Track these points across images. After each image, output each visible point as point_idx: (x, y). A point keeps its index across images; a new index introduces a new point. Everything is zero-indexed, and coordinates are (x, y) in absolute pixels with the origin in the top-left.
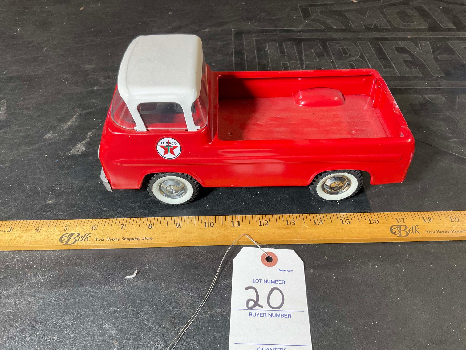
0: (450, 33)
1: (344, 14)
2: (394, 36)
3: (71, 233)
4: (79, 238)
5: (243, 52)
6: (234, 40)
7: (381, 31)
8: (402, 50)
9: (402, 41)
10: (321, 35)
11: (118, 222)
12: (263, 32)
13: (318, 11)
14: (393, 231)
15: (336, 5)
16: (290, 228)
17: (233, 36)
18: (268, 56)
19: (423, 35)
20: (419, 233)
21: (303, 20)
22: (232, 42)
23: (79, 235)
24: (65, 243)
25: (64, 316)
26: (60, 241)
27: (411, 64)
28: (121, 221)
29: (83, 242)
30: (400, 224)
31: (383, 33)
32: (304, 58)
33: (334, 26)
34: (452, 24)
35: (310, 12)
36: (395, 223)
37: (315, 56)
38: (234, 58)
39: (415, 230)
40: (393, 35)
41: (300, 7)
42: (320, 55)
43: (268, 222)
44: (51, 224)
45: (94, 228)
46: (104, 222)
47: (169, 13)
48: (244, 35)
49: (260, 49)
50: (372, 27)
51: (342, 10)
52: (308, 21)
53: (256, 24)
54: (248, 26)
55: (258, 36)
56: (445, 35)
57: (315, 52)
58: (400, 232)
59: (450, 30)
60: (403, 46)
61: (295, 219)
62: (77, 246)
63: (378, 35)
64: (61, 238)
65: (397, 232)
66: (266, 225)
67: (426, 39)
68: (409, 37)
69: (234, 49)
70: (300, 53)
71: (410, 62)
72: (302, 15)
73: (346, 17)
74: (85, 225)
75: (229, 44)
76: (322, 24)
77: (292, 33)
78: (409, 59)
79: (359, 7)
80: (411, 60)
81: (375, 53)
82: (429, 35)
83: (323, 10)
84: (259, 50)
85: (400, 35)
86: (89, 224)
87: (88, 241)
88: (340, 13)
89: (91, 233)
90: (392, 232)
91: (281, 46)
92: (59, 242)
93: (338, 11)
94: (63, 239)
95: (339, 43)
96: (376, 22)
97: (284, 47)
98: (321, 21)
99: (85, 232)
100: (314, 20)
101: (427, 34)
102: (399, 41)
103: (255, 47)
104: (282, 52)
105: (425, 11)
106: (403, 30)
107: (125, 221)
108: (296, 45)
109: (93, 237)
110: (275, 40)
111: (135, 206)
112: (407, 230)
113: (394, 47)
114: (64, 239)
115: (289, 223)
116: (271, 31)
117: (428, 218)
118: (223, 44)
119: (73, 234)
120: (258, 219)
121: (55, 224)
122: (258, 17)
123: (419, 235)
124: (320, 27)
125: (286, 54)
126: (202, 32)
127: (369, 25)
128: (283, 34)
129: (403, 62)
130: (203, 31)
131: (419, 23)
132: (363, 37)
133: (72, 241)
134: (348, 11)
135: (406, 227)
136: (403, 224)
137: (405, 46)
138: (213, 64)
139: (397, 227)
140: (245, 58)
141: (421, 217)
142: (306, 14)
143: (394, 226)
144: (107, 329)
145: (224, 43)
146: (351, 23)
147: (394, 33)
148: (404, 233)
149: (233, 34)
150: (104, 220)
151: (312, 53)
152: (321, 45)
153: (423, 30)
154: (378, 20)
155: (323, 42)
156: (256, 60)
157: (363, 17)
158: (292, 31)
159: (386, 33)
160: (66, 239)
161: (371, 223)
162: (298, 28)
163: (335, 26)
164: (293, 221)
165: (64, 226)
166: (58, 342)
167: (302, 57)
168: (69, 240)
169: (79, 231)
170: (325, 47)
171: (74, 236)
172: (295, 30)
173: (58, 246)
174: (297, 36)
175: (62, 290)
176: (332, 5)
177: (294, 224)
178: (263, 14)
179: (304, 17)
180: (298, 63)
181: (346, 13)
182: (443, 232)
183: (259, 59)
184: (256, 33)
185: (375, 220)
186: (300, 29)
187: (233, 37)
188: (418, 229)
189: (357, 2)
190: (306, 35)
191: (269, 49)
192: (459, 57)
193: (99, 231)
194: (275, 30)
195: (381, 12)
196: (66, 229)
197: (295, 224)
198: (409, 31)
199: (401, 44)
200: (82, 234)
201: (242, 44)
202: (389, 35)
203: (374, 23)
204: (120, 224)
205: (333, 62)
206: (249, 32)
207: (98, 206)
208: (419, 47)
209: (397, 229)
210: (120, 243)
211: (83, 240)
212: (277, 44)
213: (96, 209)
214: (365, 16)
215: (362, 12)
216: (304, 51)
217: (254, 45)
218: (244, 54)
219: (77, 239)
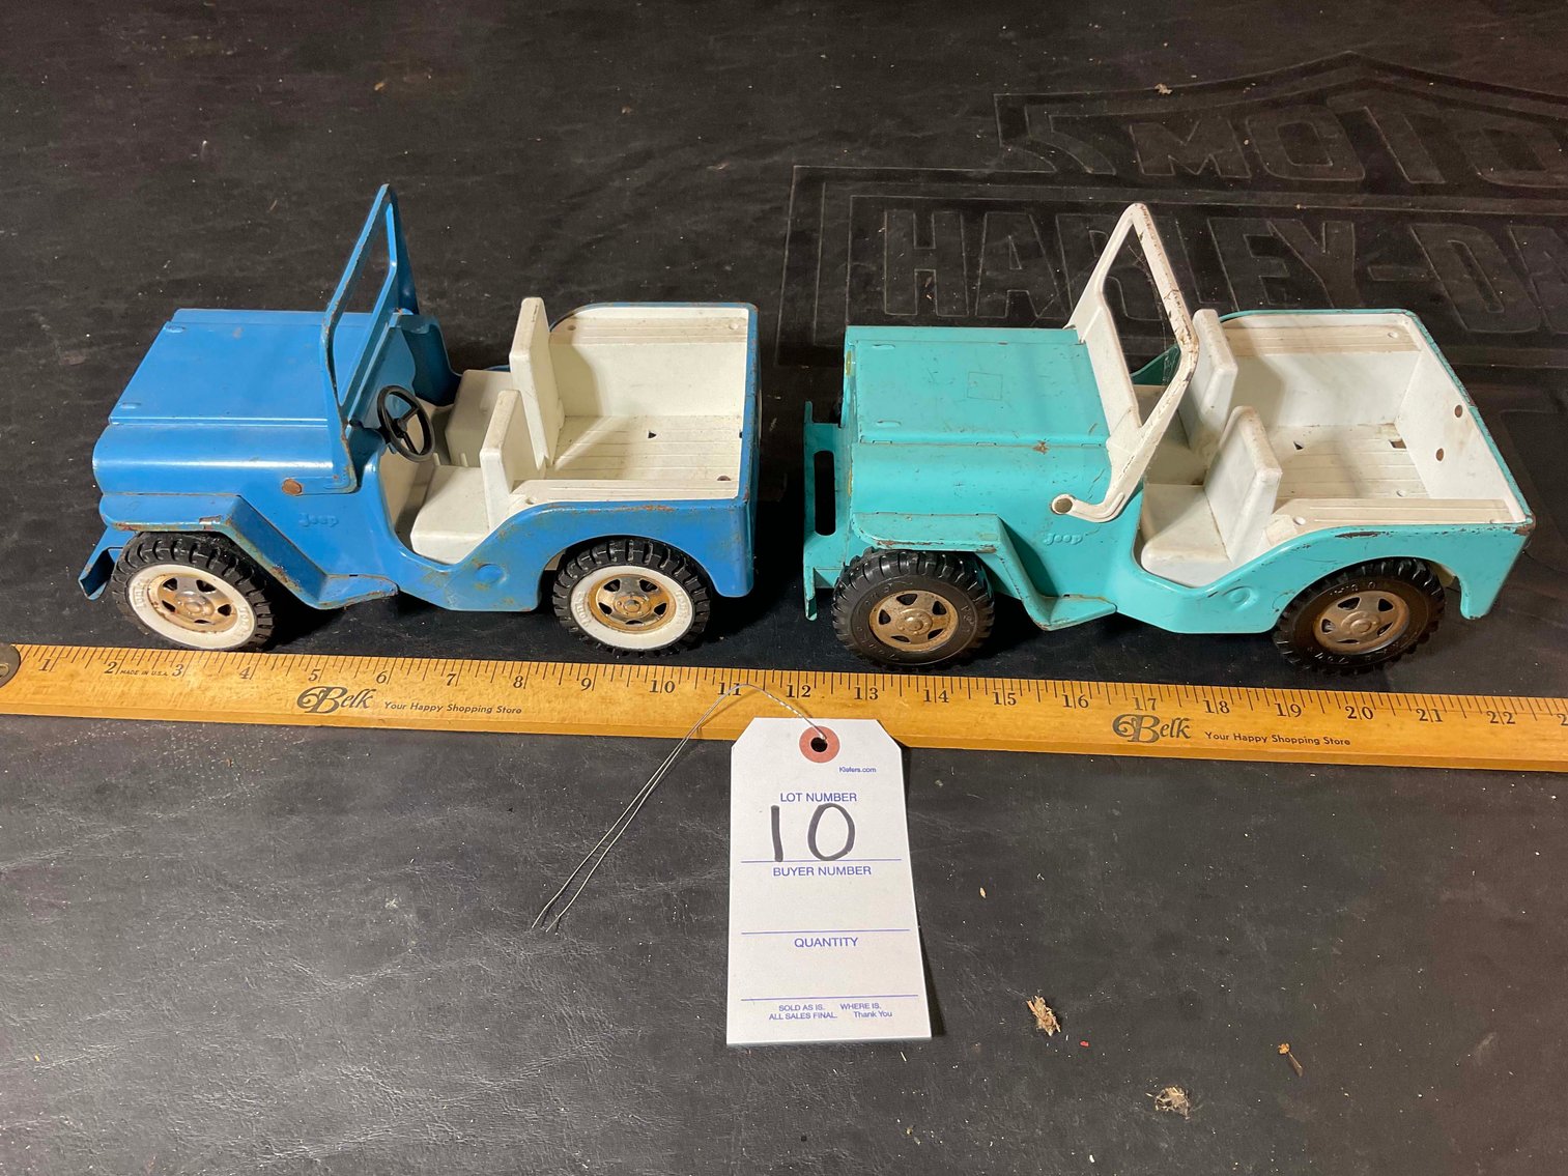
0: (1423, 199)
1: (1124, 127)
2: (1253, 203)
3: (327, 688)
4: (346, 700)
5: (815, 235)
6: (795, 199)
7: (1221, 185)
8: (1267, 246)
9: (1275, 220)
10: (1044, 193)
11: (440, 667)
12: (880, 176)
13: (1050, 116)
14: (1121, 728)
15: (1106, 102)
16: (862, 706)
17: (793, 187)
18: (882, 249)
19: (1342, 203)
20: (1187, 737)
21: (1001, 145)
22: (788, 206)
23: (345, 691)
24: (309, 709)
25: (295, 877)
26: (300, 703)
27: (1283, 289)
28: (449, 667)
29: (354, 709)
30: (1143, 713)
31: (1223, 193)
32: (981, 261)
33: (1086, 167)
34: (1437, 172)
35: (1025, 122)
36: (1131, 709)
37: (1013, 255)
38: (787, 253)
39: (1180, 726)
40: (1254, 201)
41: (999, 103)
42: (1028, 253)
43: (809, 689)
44: (279, 663)
45: (381, 679)
46: (406, 666)
47: (624, 111)
48: (824, 185)
49: (864, 229)
50: (1198, 173)
51: (1120, 117)
52: (1015, 149)
53: (864, 153)
54: (843, 158)
55: (865, 190)
56: (1408, 205)
57: (1016, 245)
58: (1137, 732)
59: (1426, 189)
60: (1274, 234)
61: (879, 686)
62: (339, 718)
63: (1208, 198)
64: (303, 696)
65: (1131, 731)
66: (804, 696)
67: (1346, 216)
68: (1298, 207)
69: (792, 225)
70: (974, 244)
71: (1283, 282)
72: (999, 130)
73: (1128, 136)
74: (361, 669)
75: (779, 210)
76: (1054, 159)
77: (960, 184)
78: (1284, 274)
79: (1171, 109)
80: (1288, 275)
81: (1186, 252)
82: (1361, 202)
83: (1067, 115)
84: (860, 234)
85: (1273, 199)
86: (372, 667)
87: (365, 707)
88: (1111, 127)
89: (374, 690)
90: (1116, 730)
91: (923, 222)
92: (296, 706)
93: (1109, 119)
94: (305, 700)
95: (1089, 220)
96: (1213, 158)
97: (933, 225)
98: (1053, 149)
99: (360, 686)
100: (1033, 146)
101: (1354, 201)
102: (1268, 217)
103: (850, 221)
104: (924, 241)
105: (1369, 125)
106: (1287, 186)
107: (457, 667)
108: (966, 220)
109: (379, 699)
110: (908, 204)
111: (484, 633)
112: (1157, 729)
113: (1248, 237)
114: (309, 701)
115: (862, 695)
116: (902, 176)
117: (1220, 703)
118: (763, 211)
119: (330, 689)
120: (786, 681)
121: (288, 663)
122: (874, 131)
123: (1185, 743)
124: (1047, 167)
125: (934, 247)
126: (710, 172)
127: (1190, 166)
128: (936, 186)
129: (1262, 283)
130: (710, 167)
131: (1341, 166)
132: (1165, 203)
133: (327, 705)
134: (1137, 121)
135: (1157, 721)
136: (1150, 712)
137: (1280, 235)
138: (728, 268)
139: (1132, 720)
140: (817, 253)
141: (1201, 699)
142: (1014, 126)
143: (1124, 716)
144: (395, 911)
145: (767, 207)
146: (1139, 160)
147: (1258, 193)
148: (1146, 735)
149: (794, 181)
150: (409, 660)
151: (1007, 246)
152: (1037, 222)
153: (1345, 188)
154: (1221, 151)
155: (1046, 215)
156: (847, 260)
157: (1177, 140)
158: (963, 178)
159: (1234, 193)
160: (314, 700)
161: (1068, 706)
162: (982, 170)
163: (1090, 166)
164: (874, 691)
165: (310, 670)
166: (279, 931)
167: (977, 256)
168: (320, 702)
169: (345, 682)
170: (1048, 228)
171: (333, 695)
172: (971, 175)
173: (293, 715)
174: (974, 192)
175: (295, 820)
176: (1094, 98)
177: (874, 696)
178: (888, 122)
179: (1007, 136)
180: (962, 275)
181: (1131, 127)
182: (1250, 739)
183: (855, 258)
184: (859, 179)
185: (1080, 700)
186: (987, 171)
187: (792, 191)
188: (1187, 727)
189: (1169, 92)
190: (999, 193)
191: (888, 229)
192: (1429, 273)
193: (394, 685)
194: (915, 174)
195: (1234, 127)
196: (313, 677)
197: (876, 697)
198: (1304, 187)
199: (1271, 227)
200: (353, 691)
201: (815, 213)
202: (1241, 200)
203: (1206, 161)
204: (446, 673)
205: (1060, 276)
206: (841, 177)
207: (391, 631)
208: (1319, 238)
209: (1132, 725)
210: (442, 716)
211: (355, 704)
212: (914, 216)
213: (385, 637)
214: (1183, 138)
215: (1177, 123)
216: (986, 240)
217: (848, 217)
218: (817, 243)
219: (340, 701)
